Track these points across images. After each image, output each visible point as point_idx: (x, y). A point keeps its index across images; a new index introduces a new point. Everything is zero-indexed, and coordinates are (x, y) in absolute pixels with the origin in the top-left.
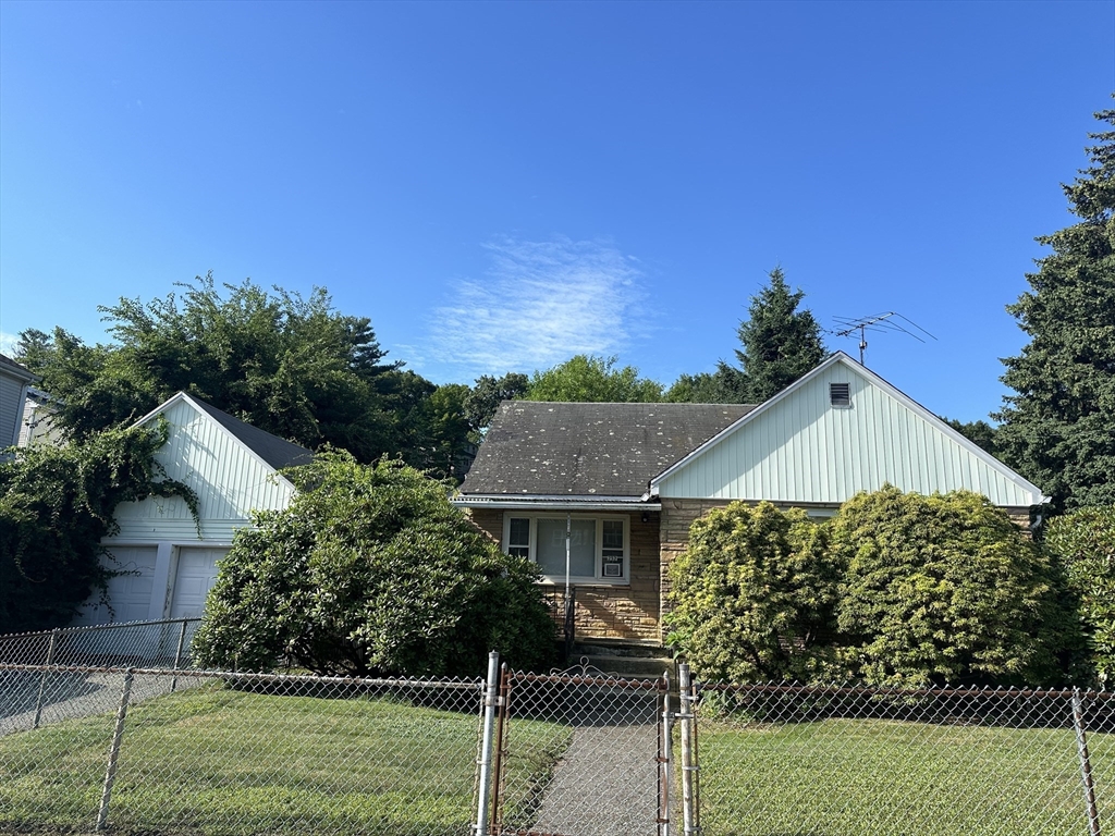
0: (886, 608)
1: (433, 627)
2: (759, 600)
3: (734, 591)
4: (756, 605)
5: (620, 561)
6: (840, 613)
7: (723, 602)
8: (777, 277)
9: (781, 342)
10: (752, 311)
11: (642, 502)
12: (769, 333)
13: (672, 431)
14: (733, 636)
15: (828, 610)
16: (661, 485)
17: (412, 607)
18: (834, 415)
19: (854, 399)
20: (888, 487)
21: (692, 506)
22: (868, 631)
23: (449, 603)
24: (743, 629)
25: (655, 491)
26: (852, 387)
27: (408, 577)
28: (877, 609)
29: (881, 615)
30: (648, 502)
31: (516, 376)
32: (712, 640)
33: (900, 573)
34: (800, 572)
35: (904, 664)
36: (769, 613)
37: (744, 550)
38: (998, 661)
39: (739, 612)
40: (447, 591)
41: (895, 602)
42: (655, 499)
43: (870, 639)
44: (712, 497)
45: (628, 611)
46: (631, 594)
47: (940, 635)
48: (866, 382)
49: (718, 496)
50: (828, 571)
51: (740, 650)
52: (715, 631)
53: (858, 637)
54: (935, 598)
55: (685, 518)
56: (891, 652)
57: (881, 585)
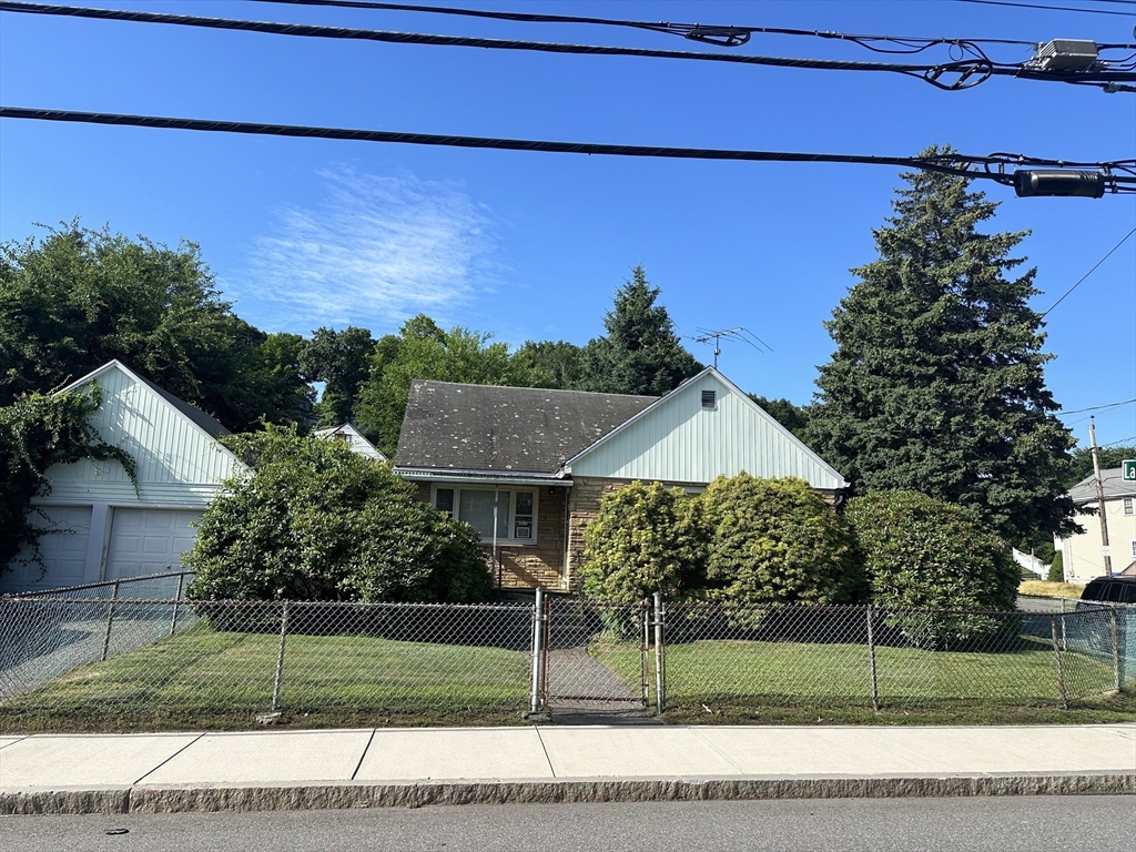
0: (741, 561)
1: (411, 577)
2: (655, 555)
3: (637, 549)
4: (652, 559)
5: (530, 525)
6: (709, 565)
7: (628, 558)
8: (638, 273)
9: (641, 333)
10: (617, 303)
11: (556, 479)
12: (631, 323)
13: (567, 416)
14: (636, 582)
15: (701, 563)
16: (574, 466)
17: (391, 562)
18: (703, 415)
19: (718, 403)
20: (743, 473)
21: (596, 483)
22: (728, 578)
23: (421, 559)
24: (643, 577)
25: (568, 470)
26: (717, 394)
27: (385, 538)
28: (737, 561)
29: (738, 566)
30: (563, 479)
31: (358, 331)
32: (619, 586)
33: (751, 537)
34: (682, 535)
35: (752, 601)
36: (662, 566)
37: (644, 519)
38: (814, 599)
39: (640, 565)
40: (420, 549)
41: (748, 557)
42: (568, 477)
43: (729, 584)
44: (611, 476)
45: (535, 566)
46: (538, 552)
47: (777, 580)
48: (727, 390)
49: (616, 476)
50: (702, 535)
51: (640, 593)
52: (623, 578)
53: (721, 582)
54: (774, 554)
55: (594, 492)
56: (743, 592)
57: (739, 546)
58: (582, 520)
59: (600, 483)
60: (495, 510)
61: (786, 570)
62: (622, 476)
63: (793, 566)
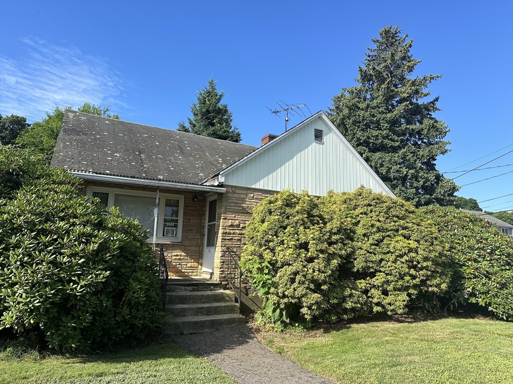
0: (384, 256)
2: (322, 251)
4: (321, 256)
6: (355, 259)
7: (299, 255)
11: (214, 186)
13: (195, 148)
14: (309, 276)
16: (226, 176)
21: (241, 192)
22: (372, 270)
24: (314, 271)
25: (222, 179)
26: (324, 132)
28: (378, 257)
29: (382, 260)
30: (218, 186)
33: (389, 236)
34: (335, 234)
36: (328, 261)
39: (311, 260)
41: (388, 253)
42: (221, 185)
43: (373, 275)
44: (253, 187)
45: (180, 259)
46: (182, 247)
48: (330, 131)
51: (312, 286)
53: (366, 274)
54: (410, 250)
55: (237, 199)
56: (388, 282)
57: (378, 243)
58: (230, 221)
59: (245, 192)
60: (156, 211)
61: (419, 263)
62: (261, 188)
63: (426, 259)
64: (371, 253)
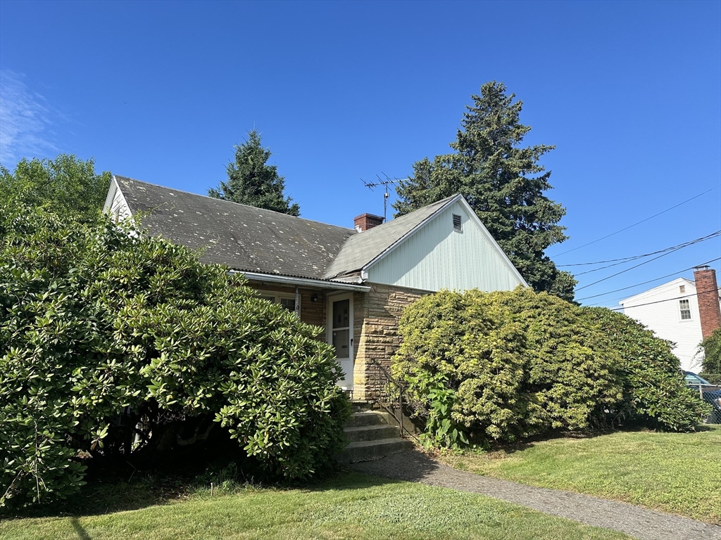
11: (357, 284)
13: (287, 231)
14: (498, 390)
16: (368, 272)
19: (463, 226)
21: (383, 290)
25: (365, 275)
26: (462, 219)
29: (559, 369)
33: (562, 342)
35: (574, 401)
41: (564, 361)
42: (364, 283)
44: (395, 284)
48: (468, 217)
49: (399, 284)
54: (587, 357)
55: (380, 299)
56: (567, 394)
57: (552, 350)
58: (373, 326)
59: (387, 291)
61: (595, 371)
62: (404, 285)
63: (603, 367)
64: (547, 362)
